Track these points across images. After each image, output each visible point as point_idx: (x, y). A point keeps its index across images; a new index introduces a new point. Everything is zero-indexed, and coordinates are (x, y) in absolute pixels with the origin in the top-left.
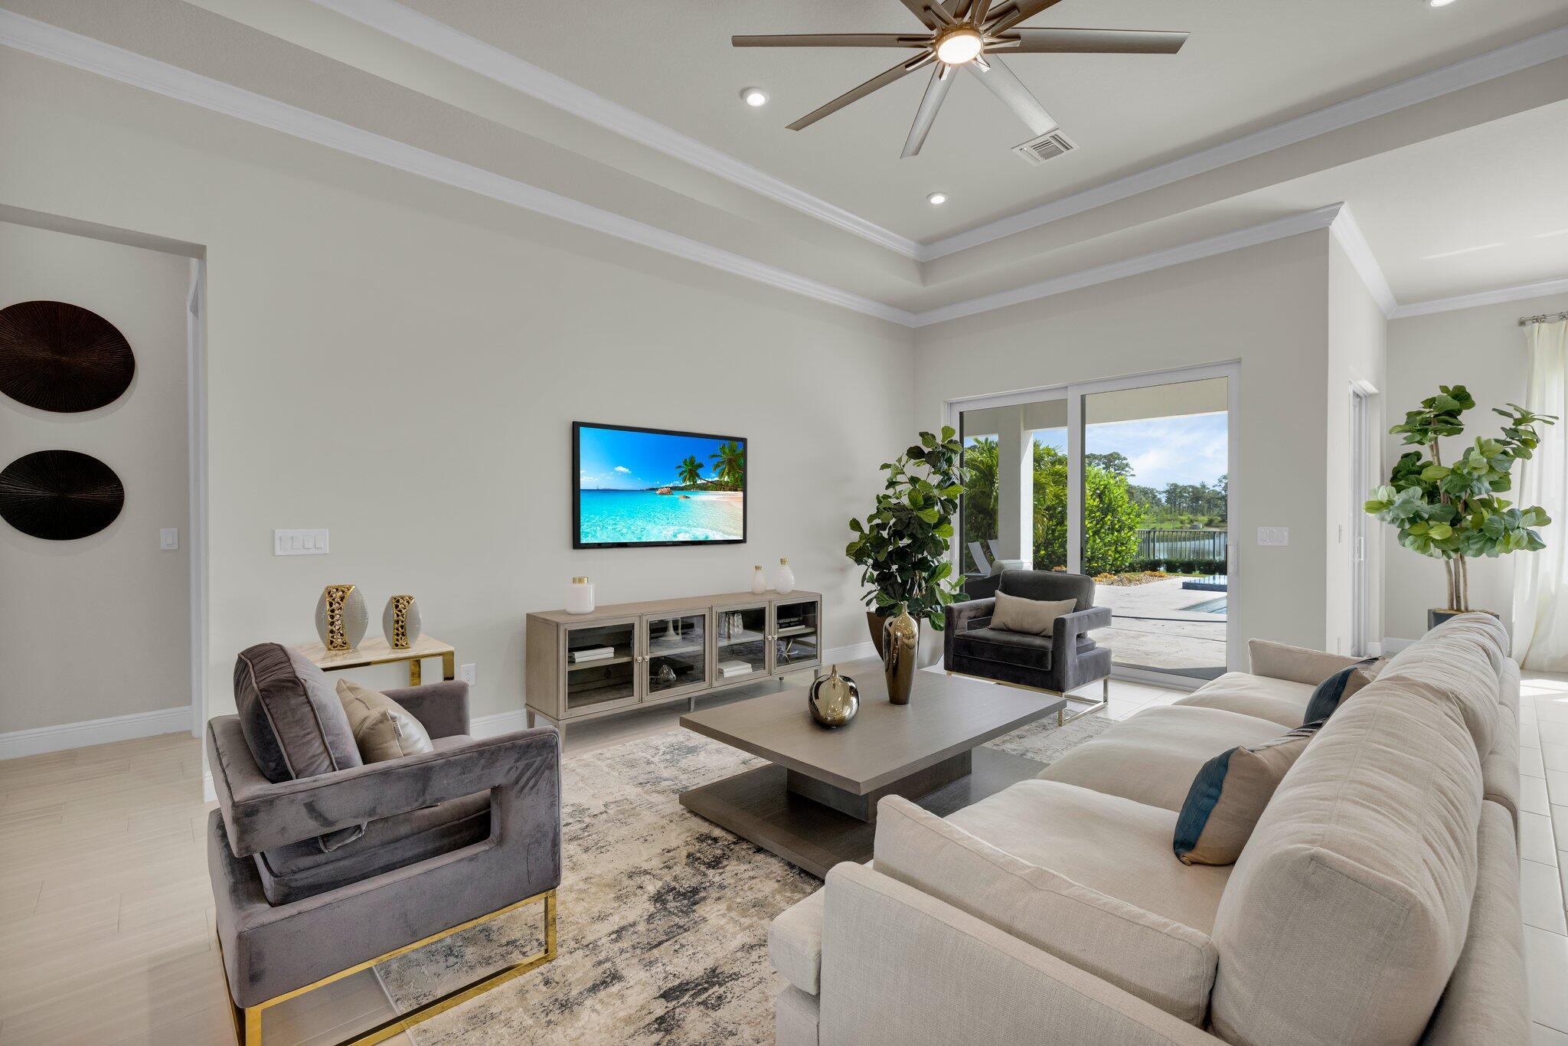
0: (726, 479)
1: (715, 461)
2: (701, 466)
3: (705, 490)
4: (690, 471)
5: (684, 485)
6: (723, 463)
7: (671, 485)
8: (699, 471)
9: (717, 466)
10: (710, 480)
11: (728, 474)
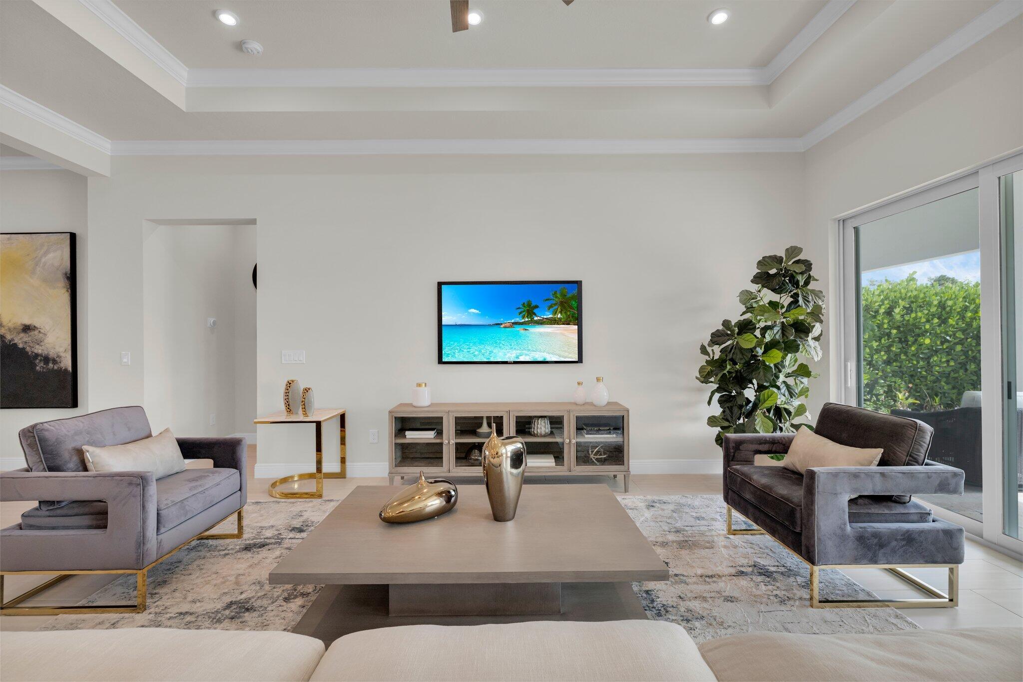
0: (559, 316)
1: (549, 303)
2: (537, 307)
3: (541, 324)
4: (528, 311)
5: (523, 321)
6: (555, 304)
7: (513, 321)
8: (535, 311)
9: (550, 307)
10: (545, 317)
11: (561, 312)
